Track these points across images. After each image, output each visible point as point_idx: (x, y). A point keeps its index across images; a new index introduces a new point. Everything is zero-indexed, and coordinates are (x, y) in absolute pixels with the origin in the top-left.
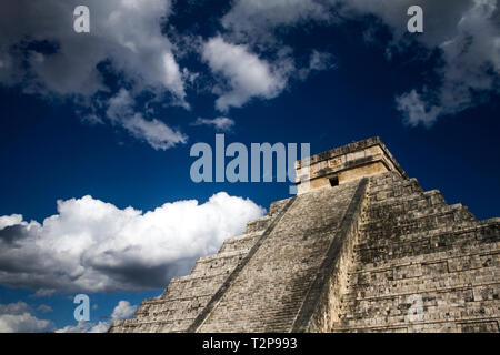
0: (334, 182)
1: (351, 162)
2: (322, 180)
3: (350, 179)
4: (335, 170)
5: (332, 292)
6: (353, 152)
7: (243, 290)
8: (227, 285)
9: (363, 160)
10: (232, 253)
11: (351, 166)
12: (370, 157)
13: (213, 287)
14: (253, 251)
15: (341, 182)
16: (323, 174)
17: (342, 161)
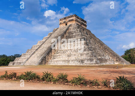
1: (69, 20)
2: (64, 24)
3: (69, 24)
4: (66, 22)
6: (70, 17)
9: (72, 20)
11: (70, 21)
12: (73, 19)
15: (67, 25)
16: (64, 22)
17: (68, 20)
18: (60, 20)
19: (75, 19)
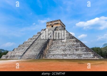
0: (52, 27)
2: (50, 26)
5: (48, 45)
6: (56, 22)
7: (35, 44)
8: (33, 43)
10: (35, 38)
12: (58, 23)
13: (31, 43)
14: (38, 38)
15: (53, 27)
16: (51, 25)
17: (54, 23)
18: (47, 23)
19: (59, 23)
